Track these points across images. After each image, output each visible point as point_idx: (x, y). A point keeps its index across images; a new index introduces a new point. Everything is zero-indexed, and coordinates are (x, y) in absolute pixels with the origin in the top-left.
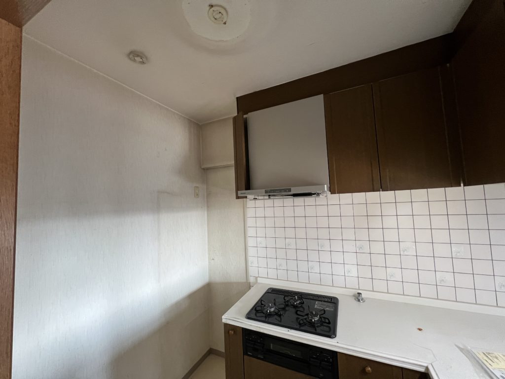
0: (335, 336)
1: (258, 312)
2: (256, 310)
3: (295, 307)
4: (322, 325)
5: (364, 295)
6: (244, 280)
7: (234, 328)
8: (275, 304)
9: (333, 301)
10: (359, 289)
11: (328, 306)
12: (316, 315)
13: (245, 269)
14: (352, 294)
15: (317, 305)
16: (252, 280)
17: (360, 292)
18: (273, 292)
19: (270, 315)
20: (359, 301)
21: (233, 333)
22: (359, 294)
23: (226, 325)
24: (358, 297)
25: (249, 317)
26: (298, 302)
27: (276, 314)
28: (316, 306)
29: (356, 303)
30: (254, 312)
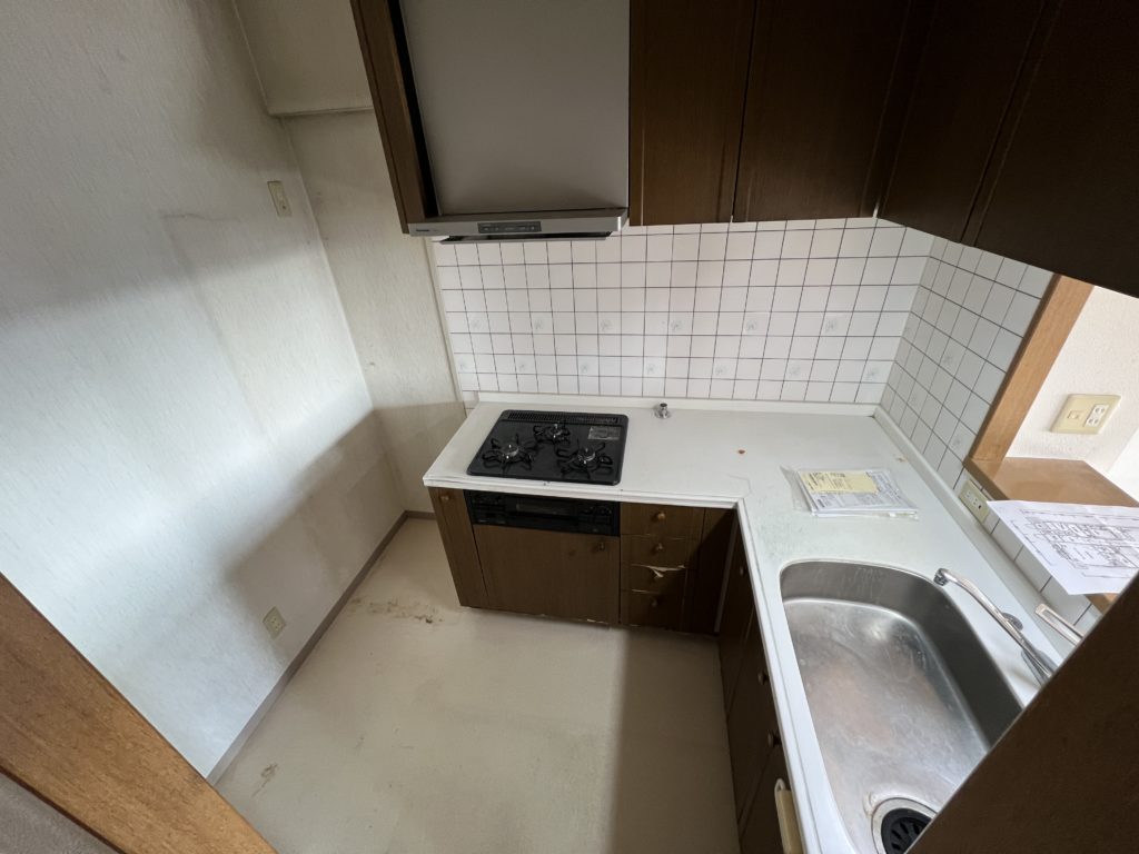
0: (619, 481)
1: (487, 461)
2: (483, 458)
3: (555, 442)
4: (599, 467)
5: (671, 405)
6: (452, 400)
7: (450, 492)
8: (518, 442)
9: (619, 423)
10: (664, 397)
11: (610, 434)
12: (589, 454)
13: (449, 378)
14: (652, 406)
15: (593, 434)
16: (467, 397)
17: (664, 401)
18: (512, 418)
19: (512, 462)
20: (662, 415)
21: (447, 498)
22: (664, 405)
23: (431, 489)
24: (661, 410)
25: (473, 470)
26: (559, 434)
27: (522, 459)
28: (590, 436)
29: (658, 420)
30: (481, 461)
